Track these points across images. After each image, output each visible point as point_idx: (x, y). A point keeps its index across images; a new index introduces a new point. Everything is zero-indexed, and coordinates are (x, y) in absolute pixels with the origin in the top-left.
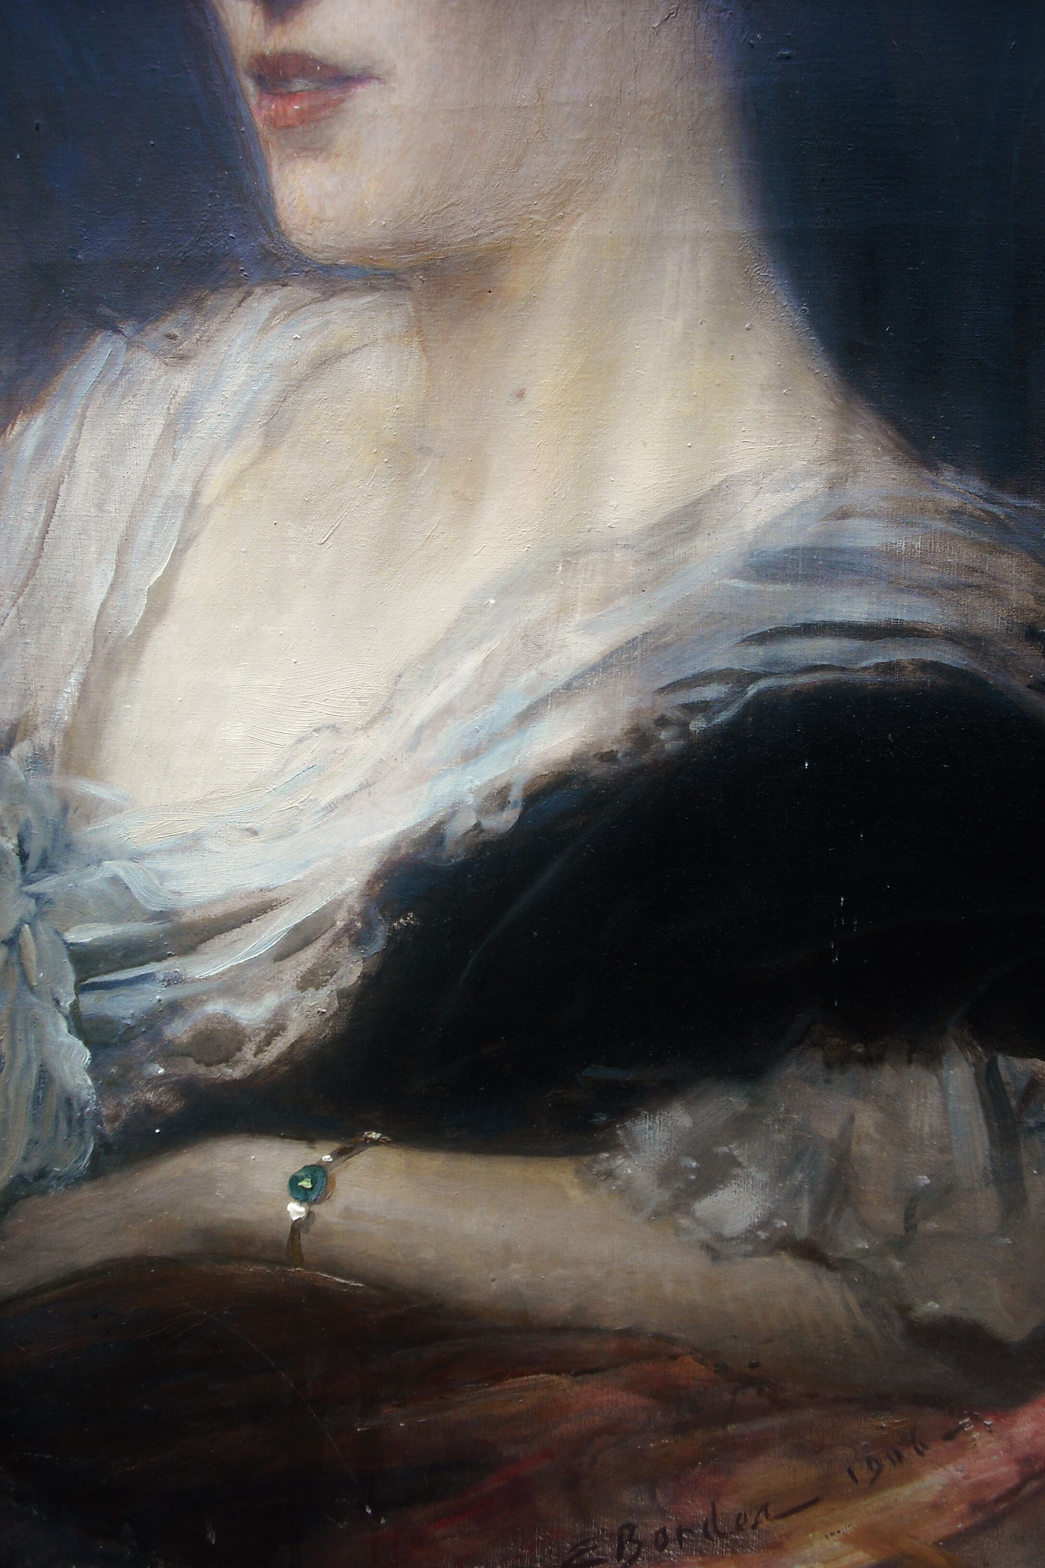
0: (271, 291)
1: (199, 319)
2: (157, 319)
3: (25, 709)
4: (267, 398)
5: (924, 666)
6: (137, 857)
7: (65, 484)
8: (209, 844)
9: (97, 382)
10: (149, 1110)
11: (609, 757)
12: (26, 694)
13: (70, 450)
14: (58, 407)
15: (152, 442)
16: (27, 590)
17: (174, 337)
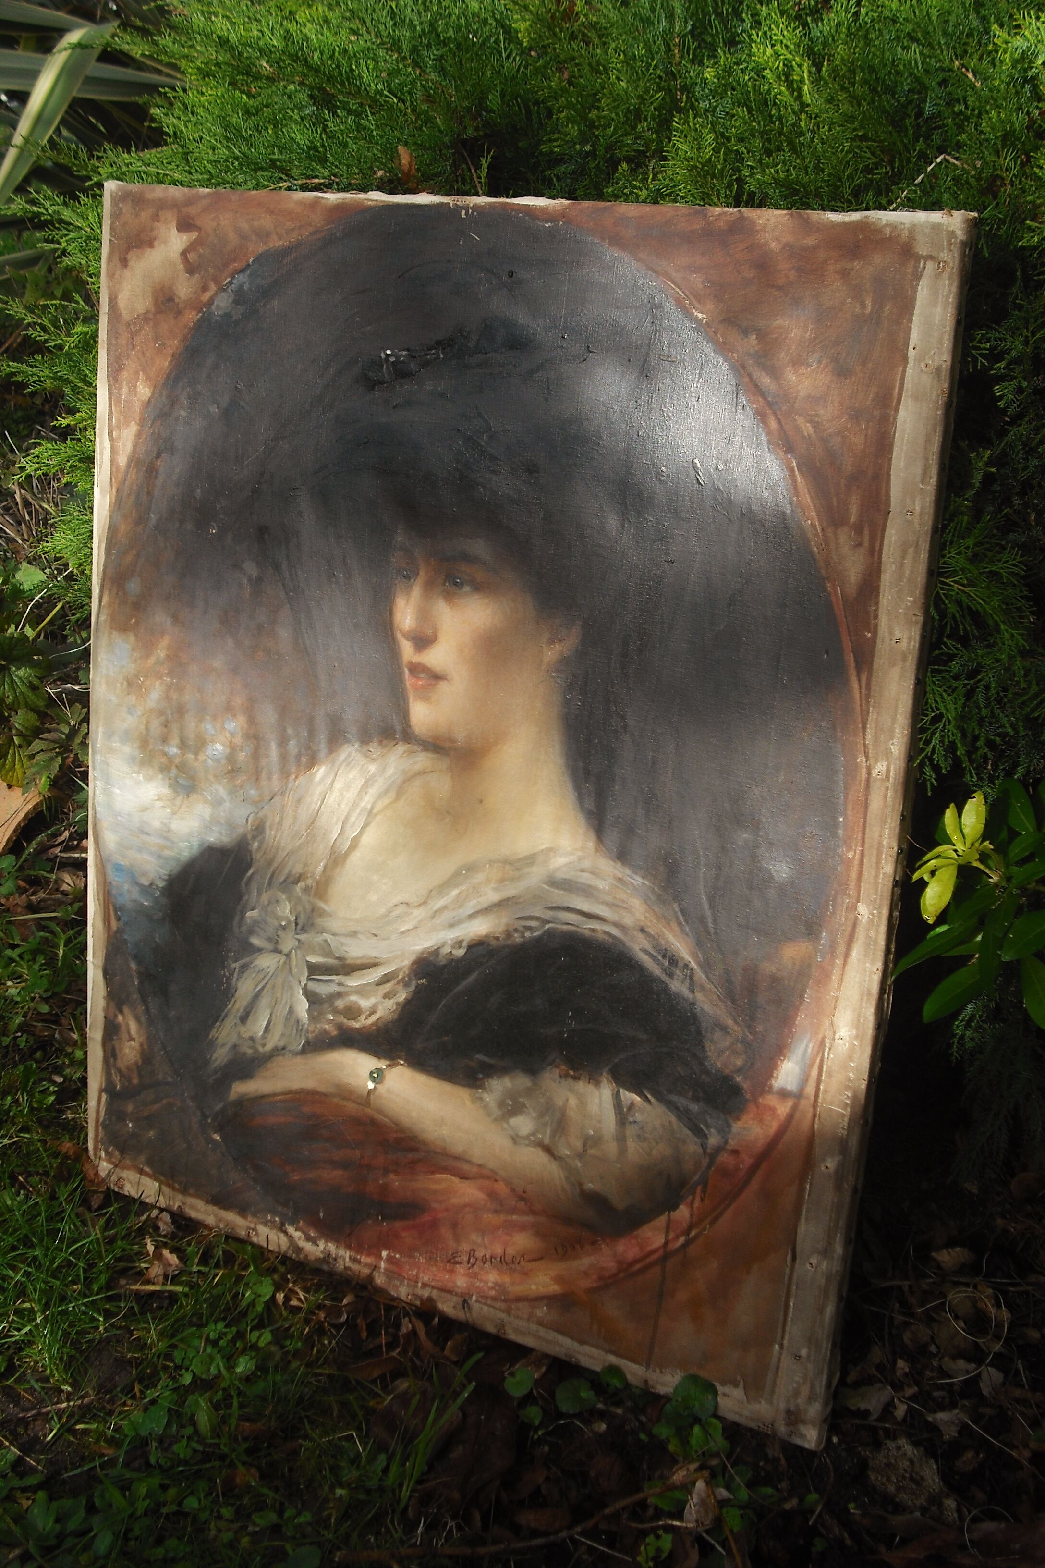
0: (405, 744)
1: (380, 747)
2: (367, 744)
3: (305, 870)
4: (399, 781)
5: (606, 933)
6: (334, 935)
7: (329, 793)
8: (360, 936)
9: (344, 760)
10: (325, 1032)
11: (497, 938)
12: (306, 865)
13: (332, 780)
14: (329, 766)
15: (360, 786)
16: (310, 830)
17: (371, 752)
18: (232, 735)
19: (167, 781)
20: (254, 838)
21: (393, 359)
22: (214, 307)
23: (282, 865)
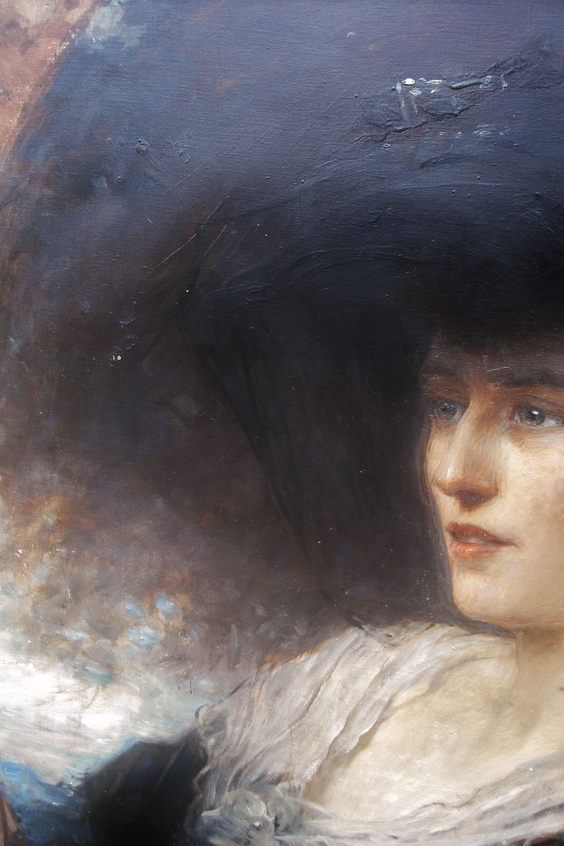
0: (445, 627)
1: (404, 630)
2: (383, 627)
3: (288, 770)
4: (434, 670)
7: (324, 686)
9: (349, 648)
12: (289, 764)
13: (329, 672)
14: (325, 653)
15: (372, 677)
16: (297, 724)
17: (391, 636)
18: (168, 616)
19: (71, 670)
20: (209, 734)
21: (416, 93)
22: (89, 31)
23: (253, 764)
